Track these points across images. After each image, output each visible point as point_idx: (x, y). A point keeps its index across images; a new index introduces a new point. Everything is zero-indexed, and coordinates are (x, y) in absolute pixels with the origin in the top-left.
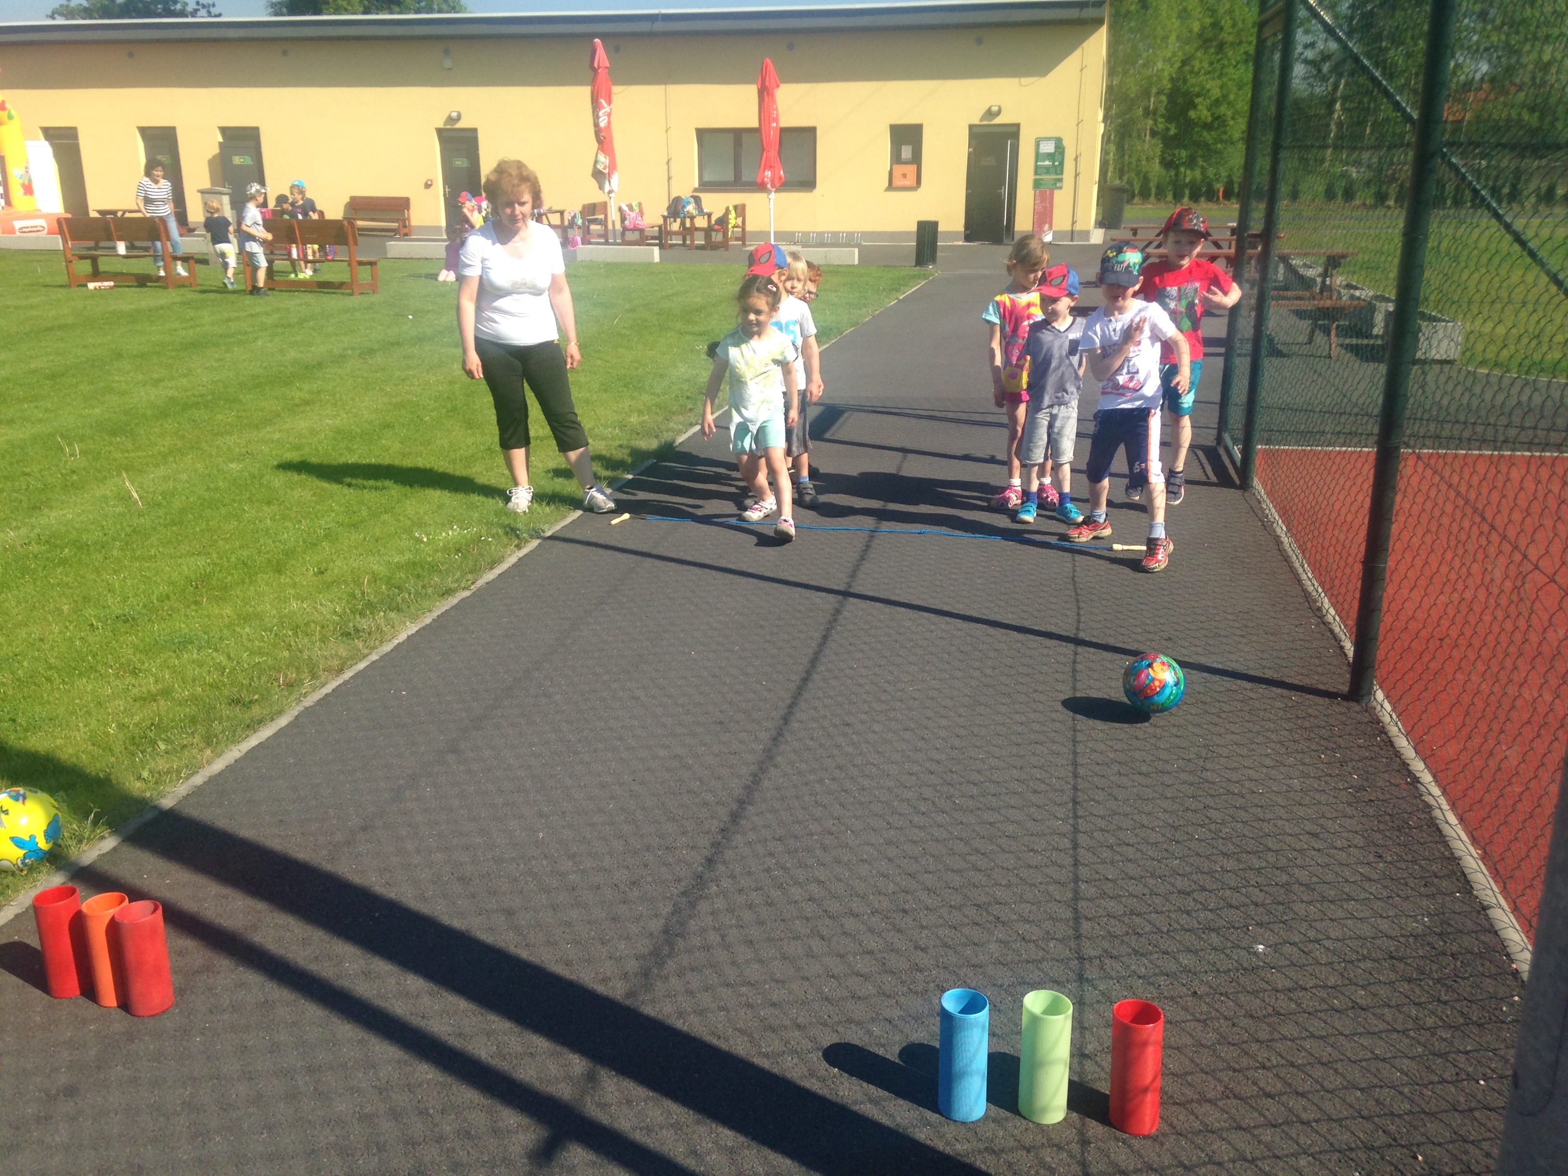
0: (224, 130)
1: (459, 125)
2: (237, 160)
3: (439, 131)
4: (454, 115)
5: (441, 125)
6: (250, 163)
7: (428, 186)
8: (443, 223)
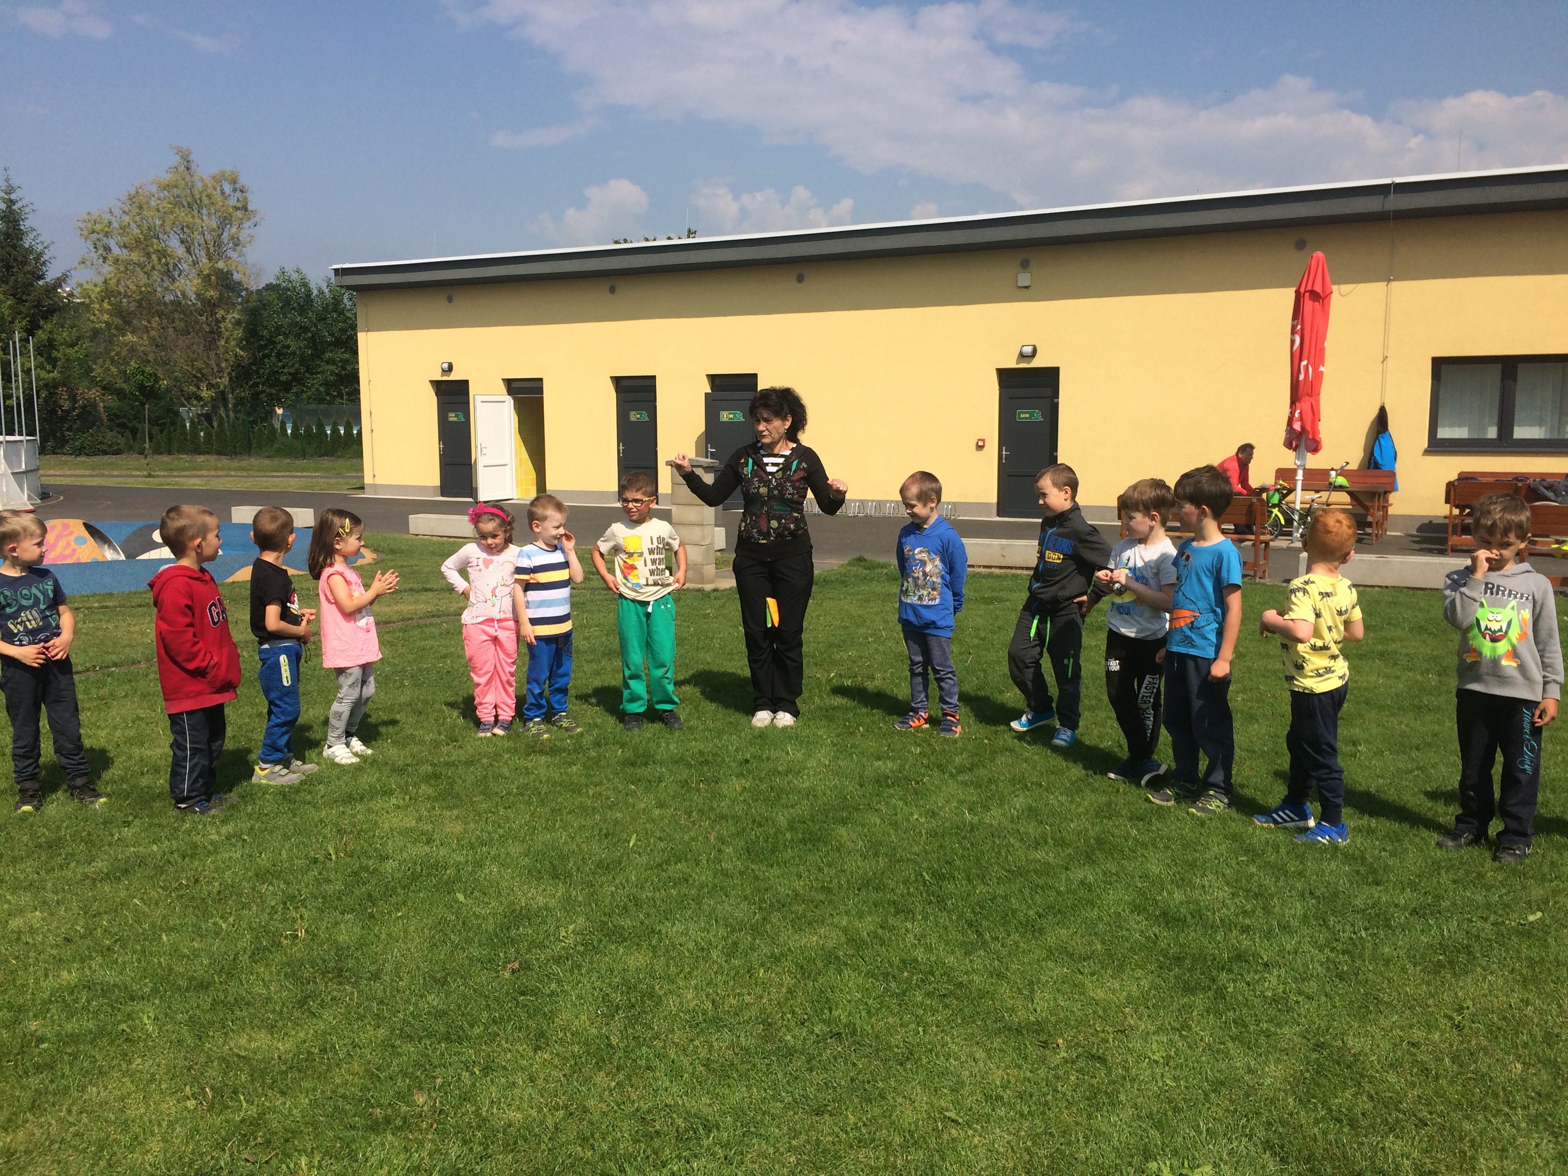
0: (713, 379)
1: (1034, 364)
2: (725, 416)
3: (1003, 373)
4: (1028, 350)
5: (1005, 365)
6: (742, 419)
7: (980, 448)
8: (995, 500)
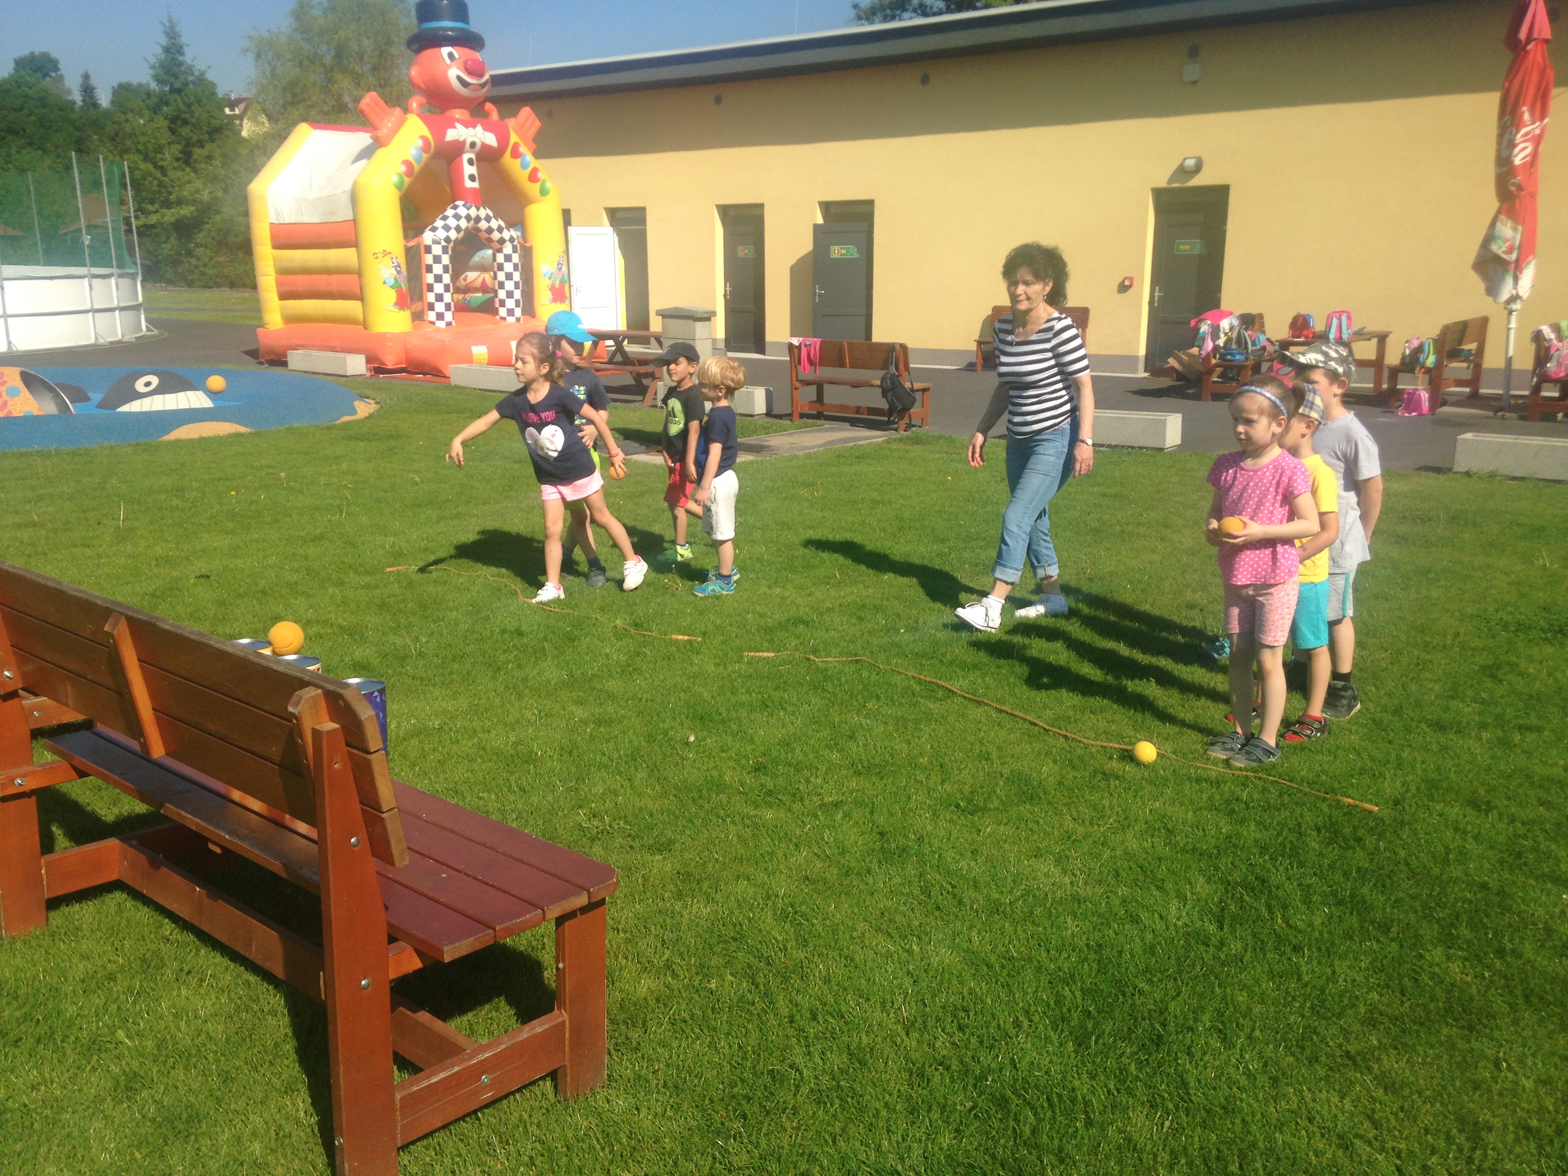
0: (826, 207)
1: (1198, 181)
2: (836, 252)
3: (1159, 194)
4: (1190, 163)
5: (1162, 182)
6: (856, 255)
7: (1126, 287)
8: (1142, 351)
